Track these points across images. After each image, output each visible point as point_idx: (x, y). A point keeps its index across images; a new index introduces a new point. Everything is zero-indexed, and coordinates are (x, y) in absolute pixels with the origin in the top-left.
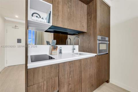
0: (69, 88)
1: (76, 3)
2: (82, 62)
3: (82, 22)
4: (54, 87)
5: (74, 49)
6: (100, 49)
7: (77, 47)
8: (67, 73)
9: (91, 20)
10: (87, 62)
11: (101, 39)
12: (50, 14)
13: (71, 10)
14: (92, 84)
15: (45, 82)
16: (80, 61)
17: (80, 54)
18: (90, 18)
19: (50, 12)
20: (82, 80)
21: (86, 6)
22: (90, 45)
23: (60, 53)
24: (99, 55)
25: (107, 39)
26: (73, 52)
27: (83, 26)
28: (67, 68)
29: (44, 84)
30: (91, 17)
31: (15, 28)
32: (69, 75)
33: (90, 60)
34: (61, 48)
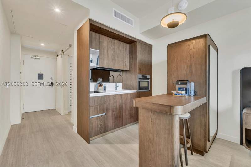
0: (113, 113)
1: (119, 45)
2: (123, 96)
3: (125, 61)
4: (103, 111)
5: (117, 87)
6: (140, 86)
7: (120, 85)
8: (112, 103)
9: (132, 60)
10: (128, 96)
11: (142, 77)
12: (98, 58)
13: (114, 52)
14: (132, 116)
15: (98, 106)
16: (122, 95)
17: (123, 91)
18: (132, 58)
19: (98, 56)
20: (123, 111)
21: (129, 45)
22: (132, 83)
23: (104, 90)
24: (139, 92)
25: (148, 77)
26: (117, 90)
27: (125, 65)
28: (112, 99)
29: (98, 107)
30: (133, 56)
31: (35, 58)
32: (113, 104)
33: (130, 96)
34: (105, 86)
